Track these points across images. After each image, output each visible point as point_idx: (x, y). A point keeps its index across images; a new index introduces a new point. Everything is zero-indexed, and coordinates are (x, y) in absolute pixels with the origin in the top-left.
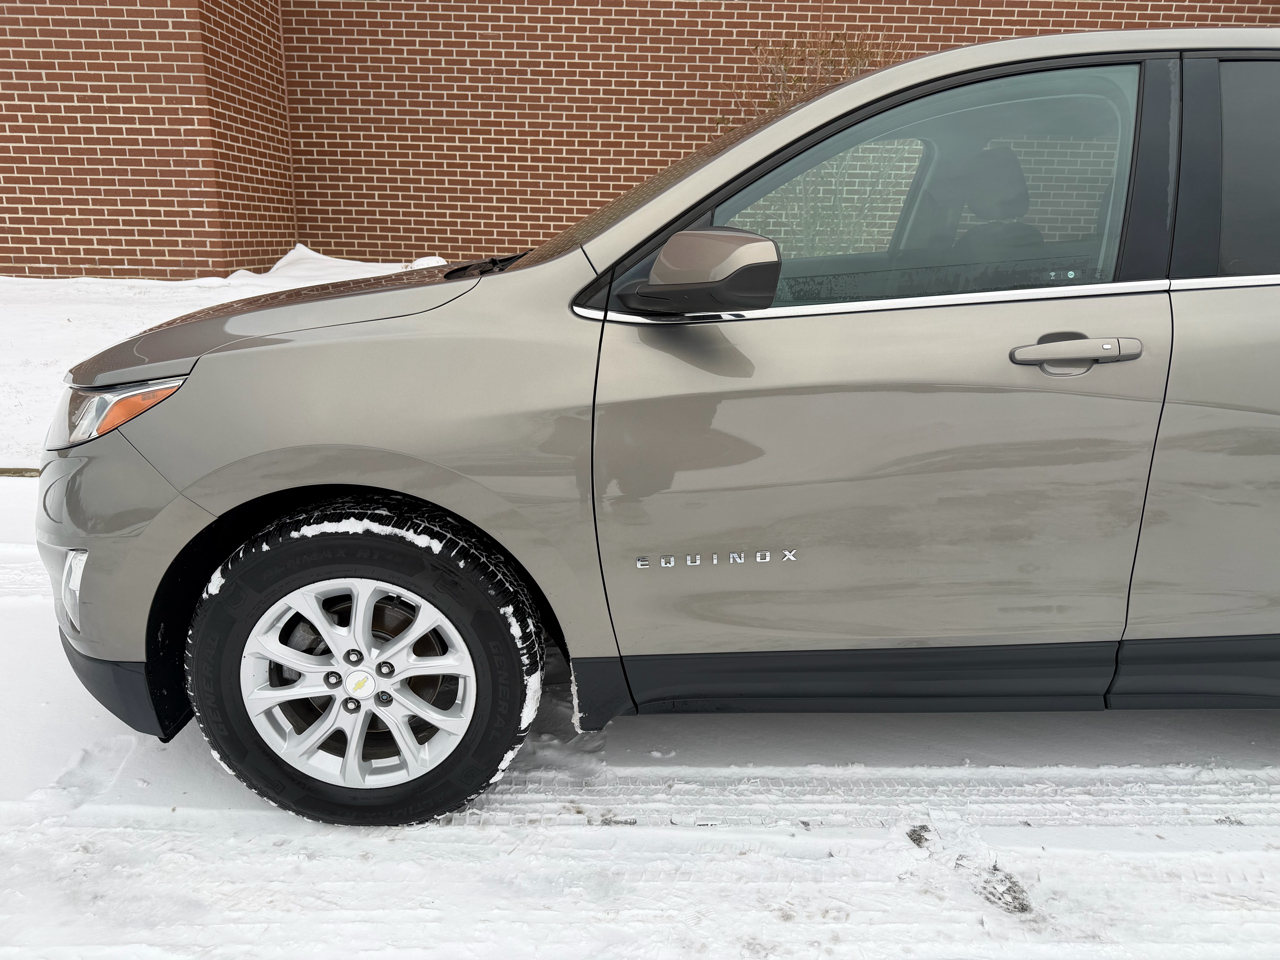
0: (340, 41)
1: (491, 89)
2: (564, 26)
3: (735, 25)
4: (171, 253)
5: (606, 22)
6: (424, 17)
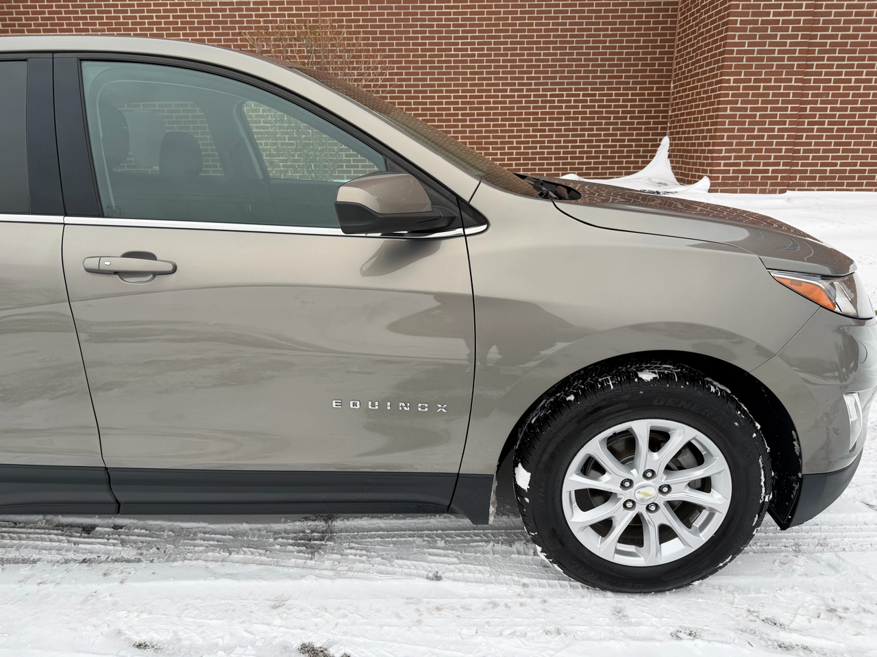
5: (174, 17)
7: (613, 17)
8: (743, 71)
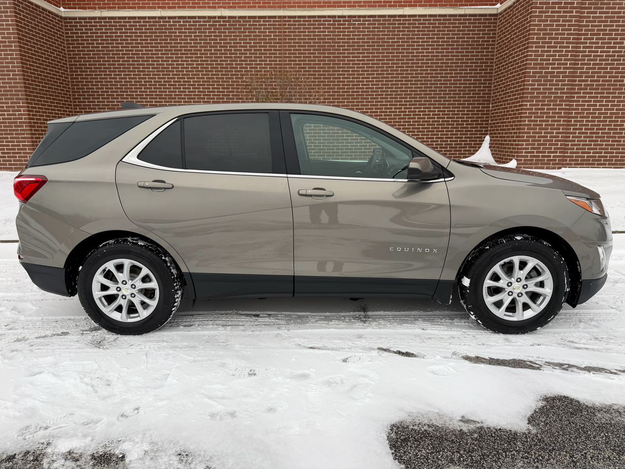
0: (92, 75)
1: (153, 92)
2: (180, 66)
3: (248, 64)
4: (14, 161)
5: (197, 64)
6: (125, 65)
7: (456, 67)
8: (535, 100)
